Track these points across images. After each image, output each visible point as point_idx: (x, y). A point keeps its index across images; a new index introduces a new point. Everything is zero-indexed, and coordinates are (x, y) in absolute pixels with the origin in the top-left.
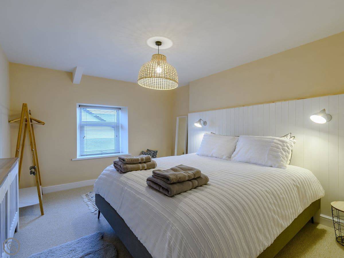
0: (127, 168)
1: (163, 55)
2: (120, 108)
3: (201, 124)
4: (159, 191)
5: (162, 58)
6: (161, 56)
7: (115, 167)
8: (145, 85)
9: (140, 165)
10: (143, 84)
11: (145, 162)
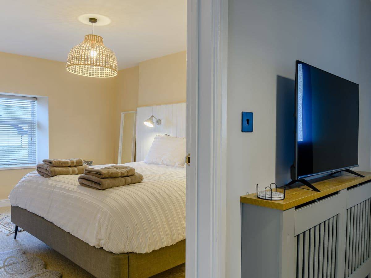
0: (54, 171)
1: (99, 36)
2: (36, 98)
3: (153, 123)
4: (91, 187)
5: (97, 40)
6: (97, 38)
7: (39, 172)
8: (75, 71)
9: (70, 169)
10: (73, 70)
11: (75, 166)
